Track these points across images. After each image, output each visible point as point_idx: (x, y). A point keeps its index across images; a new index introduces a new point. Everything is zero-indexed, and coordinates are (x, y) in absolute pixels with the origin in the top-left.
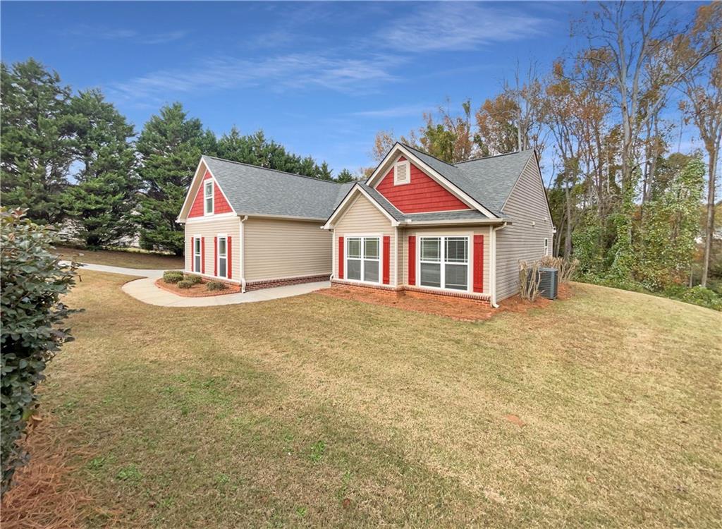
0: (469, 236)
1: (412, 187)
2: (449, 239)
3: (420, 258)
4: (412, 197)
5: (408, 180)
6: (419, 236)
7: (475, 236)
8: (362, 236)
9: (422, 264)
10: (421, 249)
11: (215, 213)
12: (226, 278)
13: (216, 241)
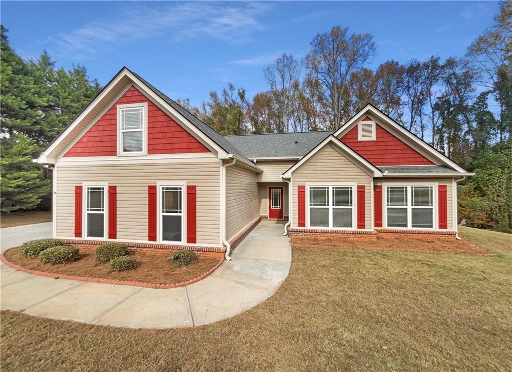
0: (435, 186)
1: (378, 144)
2: (415, 188)
3: (386, 204)
4: (380, 152)
5: (373, 138)
6: (385, 186)
7: (439, 186)
8: (331, 186)
9: (388, 208)
10: (388, 196)
11: (149, 153)
12: (183, 242)
13: (152, 191)
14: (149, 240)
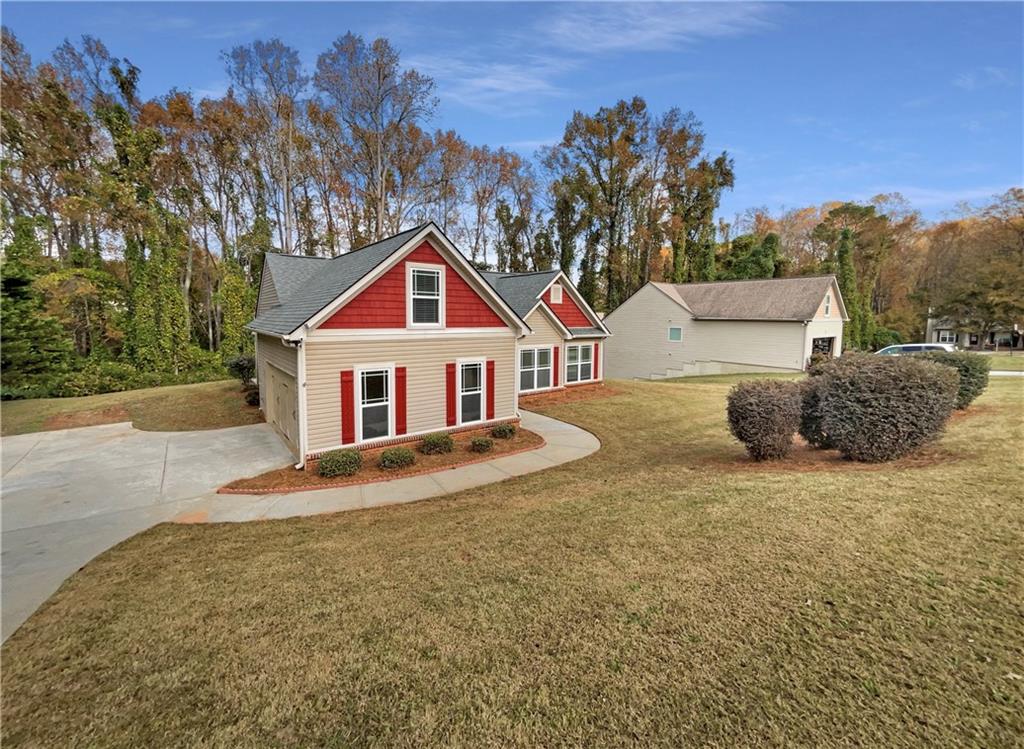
1: (563, 307)
2: (582, 347)
3: (566, 362)
5: (560, 301)
7: (594, 345)
8: (536, 348)
10: (568, 355)
11: (447, 326)
12: (483, 420)
13: (451, 370)
14: (448, 426)
